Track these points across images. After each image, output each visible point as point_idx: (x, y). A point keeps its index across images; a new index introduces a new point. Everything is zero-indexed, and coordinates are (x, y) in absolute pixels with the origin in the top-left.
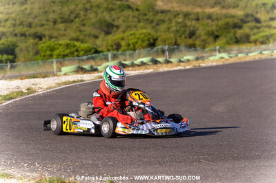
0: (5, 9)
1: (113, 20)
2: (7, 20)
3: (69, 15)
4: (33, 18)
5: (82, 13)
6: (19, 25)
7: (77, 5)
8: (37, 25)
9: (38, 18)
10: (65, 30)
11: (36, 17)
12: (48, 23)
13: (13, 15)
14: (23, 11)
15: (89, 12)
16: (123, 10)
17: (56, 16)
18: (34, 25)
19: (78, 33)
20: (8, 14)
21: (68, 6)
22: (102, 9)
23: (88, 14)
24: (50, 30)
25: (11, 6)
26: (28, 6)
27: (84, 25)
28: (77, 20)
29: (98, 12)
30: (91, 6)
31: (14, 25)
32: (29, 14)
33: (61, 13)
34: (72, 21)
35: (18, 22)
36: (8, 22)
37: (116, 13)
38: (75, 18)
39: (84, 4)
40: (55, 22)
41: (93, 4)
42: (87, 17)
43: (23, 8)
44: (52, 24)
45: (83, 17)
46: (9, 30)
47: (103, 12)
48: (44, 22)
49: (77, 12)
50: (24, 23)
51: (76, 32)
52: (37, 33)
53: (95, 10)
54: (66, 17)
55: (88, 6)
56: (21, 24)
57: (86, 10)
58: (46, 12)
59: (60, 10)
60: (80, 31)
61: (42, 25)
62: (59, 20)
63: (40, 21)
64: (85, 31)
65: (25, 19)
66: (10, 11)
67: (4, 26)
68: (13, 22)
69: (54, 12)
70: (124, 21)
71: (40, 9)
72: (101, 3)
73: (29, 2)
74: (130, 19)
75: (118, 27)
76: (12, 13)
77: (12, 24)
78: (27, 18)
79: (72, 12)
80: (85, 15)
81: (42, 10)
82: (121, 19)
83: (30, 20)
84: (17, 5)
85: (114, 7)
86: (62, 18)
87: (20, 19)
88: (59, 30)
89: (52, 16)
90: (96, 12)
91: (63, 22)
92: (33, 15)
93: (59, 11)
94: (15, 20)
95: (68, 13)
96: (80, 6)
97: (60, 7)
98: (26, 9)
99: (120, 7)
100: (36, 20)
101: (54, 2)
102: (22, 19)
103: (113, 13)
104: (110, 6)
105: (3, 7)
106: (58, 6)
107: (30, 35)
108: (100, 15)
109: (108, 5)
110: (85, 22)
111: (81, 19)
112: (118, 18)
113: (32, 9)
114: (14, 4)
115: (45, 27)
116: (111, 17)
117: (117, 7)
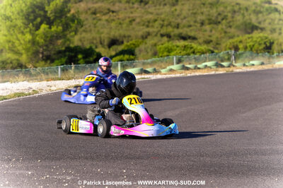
0: (155, 9)
1: (260, 23)
2: (155, 20)
3: (217, 17)
4: (182, 19)
5: (230, 15)
6: (167, 26)
7: (226, 7)
8: (184, 26)
9: (187, 19)
10: (211, 31)
11: (185, 18)
12: (196, 24)
13: (163, 16)
14: (173, 12)
15: (237, 14)
16: (270, 13)
17: (203, 17)
18: (181, 26)
19: (223, 35)
20: (157, 14)
21: (217, 8)
22: (249, 12)
23: (236, 16)
24: (196, 31)
25: (162, 7)
26: (178, 7)
27: (230, 27)
28: (224, 21)
29: (246, 14)
30: (240, 9)
31: (162, 26)
32: (178, 15)
33: (209, 15)
34: (219, 22)
35: (166, 23)
36: (157, 23)
37: (263, 16)
38: (223, 19)
39: (233, 6)
40: (202, 24)
41: (241, 6)
42: (234, 19)
43: (173, 9)
44: (199, 25)
45: (230, 19)
46: (155, 30)
47: (250, 14)
48: (192, 23)
49: (226, 14)
50: (172, 24)
51: (221, 34)
52: (181, 34)
53: (242, 12)
54: (213, 18)
55: (236, 8)
56: (169, 24)
57: (234, 12)
58: (195, 14)
59: (209, 11)
60: (225, 32)
61: (190, 26)
62: (207, 22)
63: (188, 21)
64: (229, 33)
65: (173, 20)
66: (160, 11)
67: (153, 26)
68: (162, 22)
69: (202, 13)
70: (270, 24)
71: (189, 10)
72: (249, 6)
73: (180, 3)
74: (276, 22)
75: (262, 29)
76: (161, 14)
77: (160, 24)
78: (176, 19)
79: (219, 14)
80: (233, 17)
81: (191, 11)
82: (268, 21)
83: (179, 21)
84: (168, 6)
85: (262, 10)
86: (209, 20)
87: (168, 19)
88: (206, 31)
89: (200, 18)
90: (243, 14)
91: (210, 24)
92: (182, 17)
93: (207, 13)
94: (163, 21)
95: (215, 15)
96: (229, 8)
97: (208, 9)
98: (176, 10)
99: (267, 10)
100: (184, 21)
101: (204, 4)
102: (171, 20)
103: (260, 15)
104: (258, 9)
105: (154, 8)
106: (207, 8)
107: (174, 36)
108: (247, 17)
109: (256, 7)
110: (231, 24)
111: (228, 21)
112: (265, 20)
113: (181, 10)
114: (165, 5)
115: (191, 28)
116: (257, 19)
117: (265, 10)
